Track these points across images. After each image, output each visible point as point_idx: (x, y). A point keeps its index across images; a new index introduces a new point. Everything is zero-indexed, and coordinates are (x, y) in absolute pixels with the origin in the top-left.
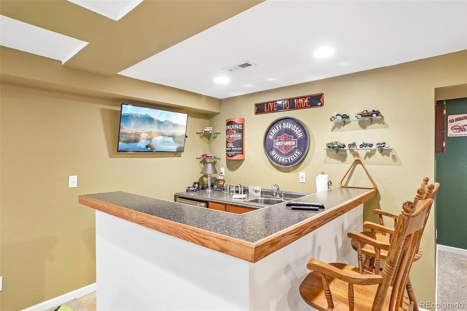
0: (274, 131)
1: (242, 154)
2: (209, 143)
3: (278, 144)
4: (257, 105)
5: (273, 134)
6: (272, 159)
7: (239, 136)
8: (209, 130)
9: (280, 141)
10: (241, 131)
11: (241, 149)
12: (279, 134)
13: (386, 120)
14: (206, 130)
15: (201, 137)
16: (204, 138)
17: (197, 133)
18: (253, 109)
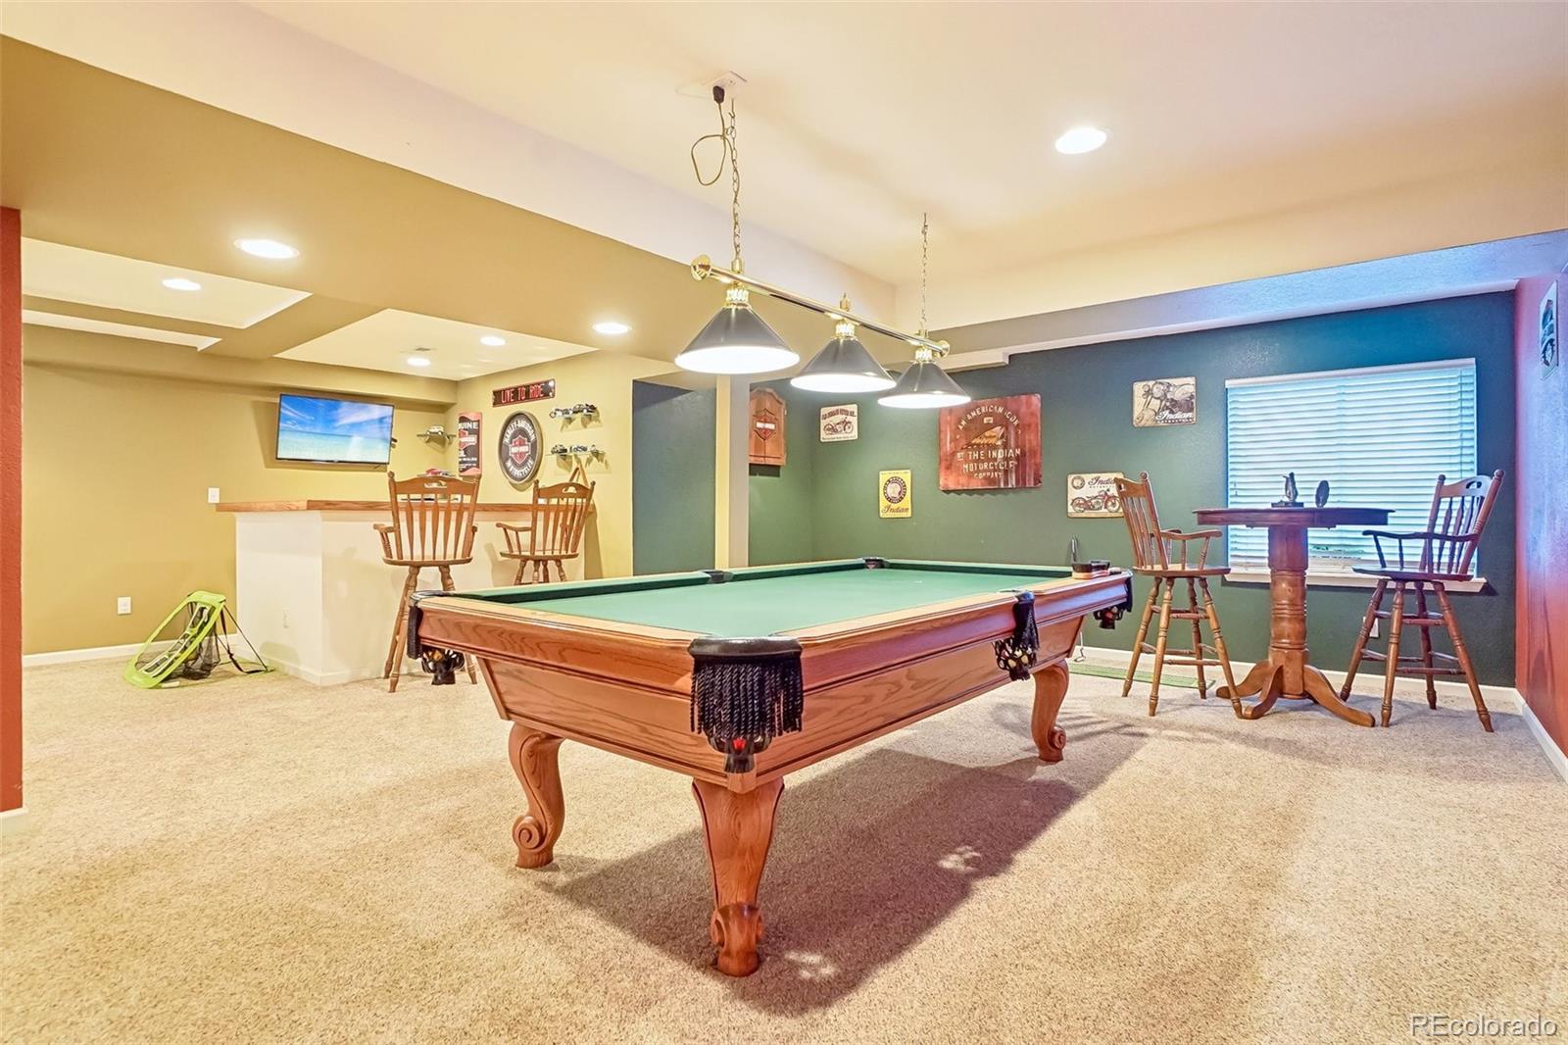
0: (510, 432)
1: (478, 466)
2: (444, 452)
3: (514, 450)
4: (495, 393)
5: (508, 436)
6: (508, 472)
7: (471, 440)
8: (437, 431)
9: (516, 446)
10: (477, 432)
11: (476, 459)
12: (514, 436)
13: (601, 417)
14: (432, 431)
15: (427, 442)
16: (432, 444)
17: (418, 436)
18: (491, 398)
